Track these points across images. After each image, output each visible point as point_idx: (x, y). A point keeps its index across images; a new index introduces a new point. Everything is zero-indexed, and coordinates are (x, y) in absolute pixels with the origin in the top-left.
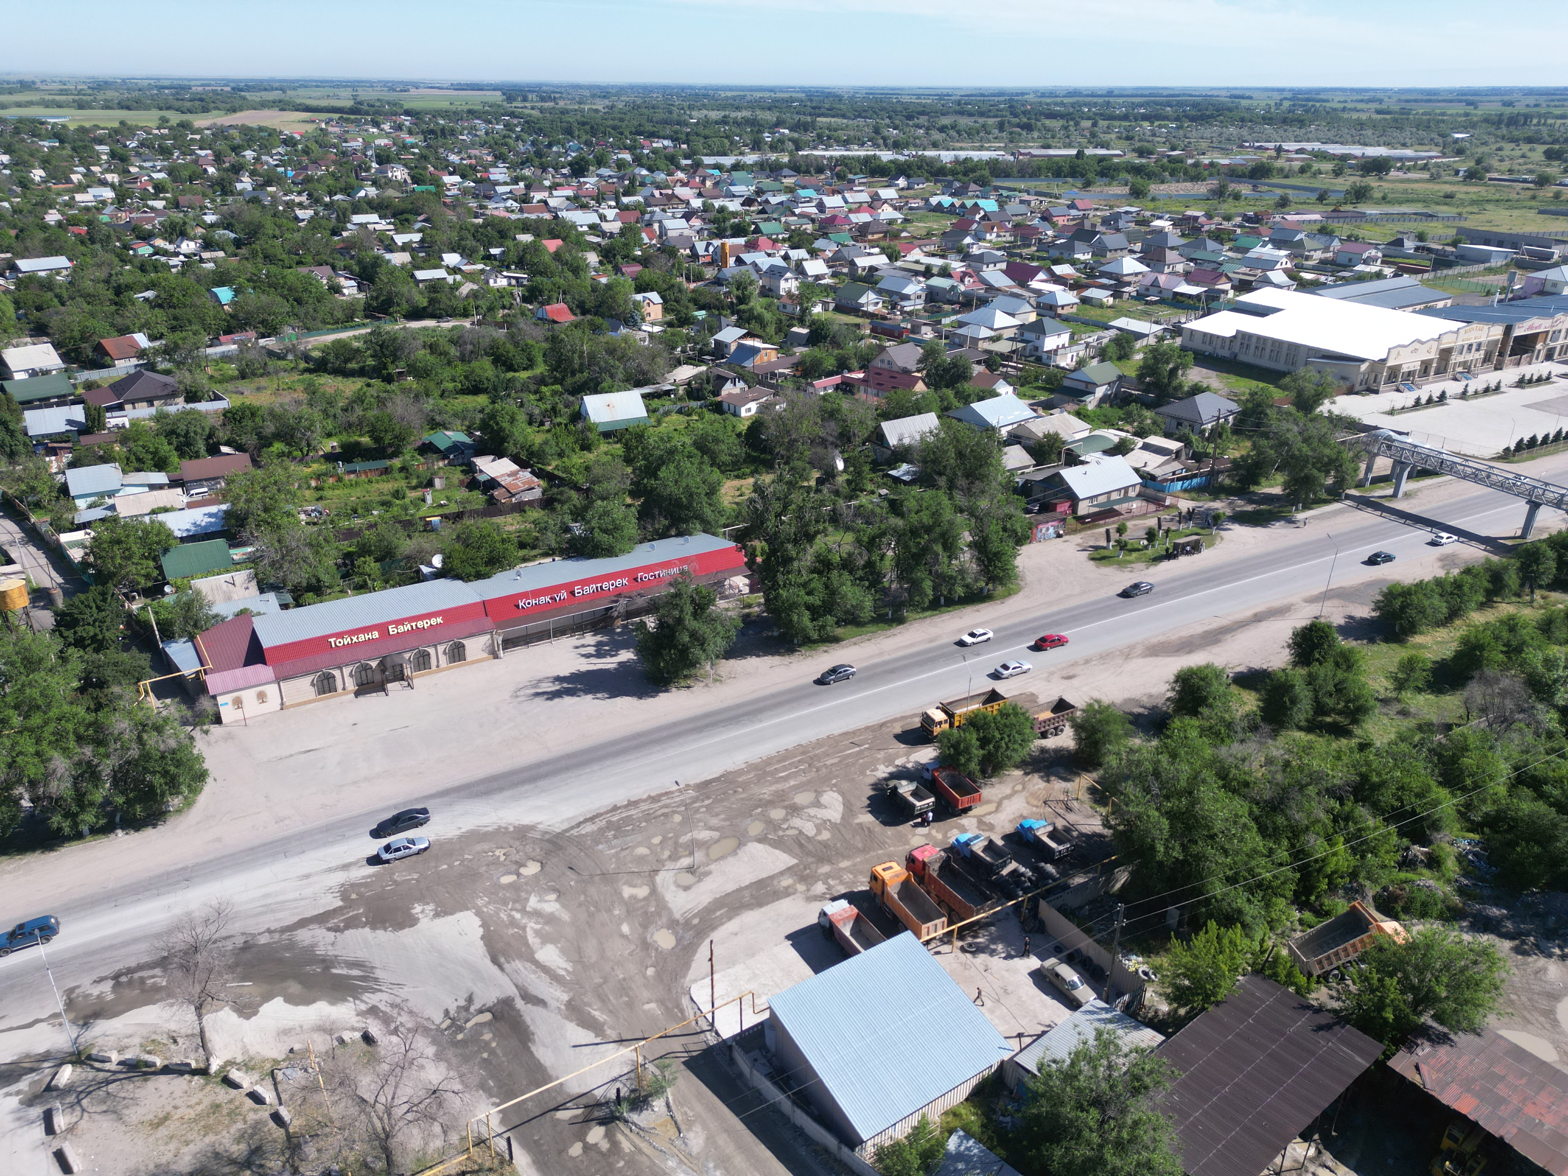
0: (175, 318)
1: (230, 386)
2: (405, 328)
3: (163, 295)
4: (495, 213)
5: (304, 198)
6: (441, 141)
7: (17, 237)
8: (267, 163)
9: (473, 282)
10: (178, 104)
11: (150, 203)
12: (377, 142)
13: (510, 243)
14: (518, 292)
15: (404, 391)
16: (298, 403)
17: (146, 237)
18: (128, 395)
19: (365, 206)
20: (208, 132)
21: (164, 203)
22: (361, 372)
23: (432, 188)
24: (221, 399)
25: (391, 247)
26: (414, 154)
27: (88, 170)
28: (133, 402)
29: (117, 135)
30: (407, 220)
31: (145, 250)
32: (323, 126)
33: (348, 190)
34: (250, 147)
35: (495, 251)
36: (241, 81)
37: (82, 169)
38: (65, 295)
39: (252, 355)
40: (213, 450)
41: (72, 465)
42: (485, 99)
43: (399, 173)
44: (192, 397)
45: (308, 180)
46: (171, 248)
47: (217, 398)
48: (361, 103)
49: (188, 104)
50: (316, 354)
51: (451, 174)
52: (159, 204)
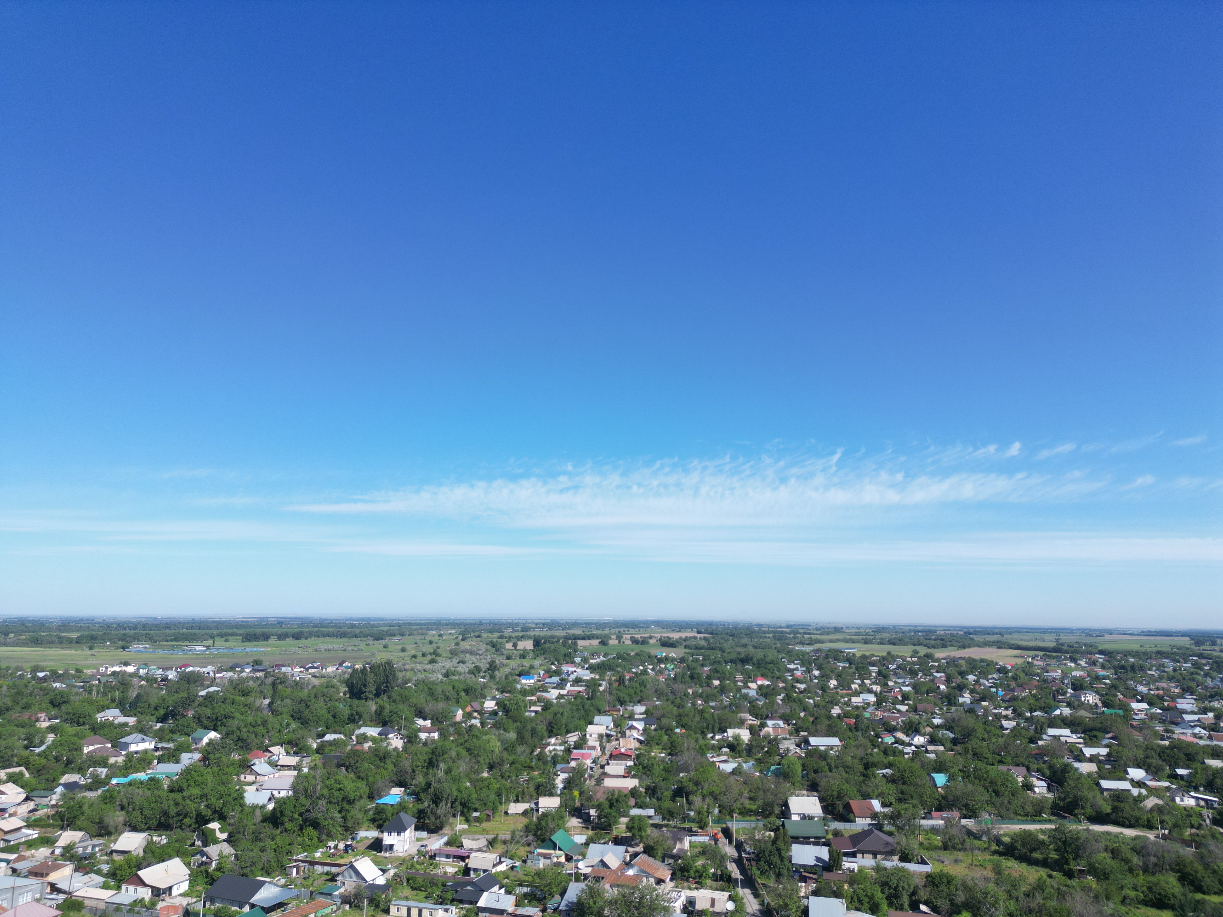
0: (902, 793)
1: (934, 854)
2: (1087, 830)
3: (898, 774)
4: (1183, 737)
5: (1009, 712)
6: (1131, 674)
7: (813, 722)
8: (984, 685)
9: (1158, 797)
10: (925, 642)
11: (898, 707)
12: (1074, 673)
13: (1198, 765)
14: (1208, 814)
15: (1083, 888)
16: (987, 880)
17: (891, 730)
18: (861, 846)
19: (1060, 722)
20: (944, 661)
21: (907, 707)
22: (1044, 863)
23: (1121, 712)
24: (926, 863)
25: (1080, 757)
26: (1105, 684)
27: (863, 682)
28: (863, 852)
29: (884, 661)
30: (1095, 737)
31: (889, 739)
32: (1030, 660)
33: (1047, 709)
34: (972, 673)
35: (1180, 771)
36: (972, 628)
37: (859, 682)
38: (833, 765)
39: (954, 831)
40: (914, 907)
41: (815, 893)
42: (1173, 643)
43: (1091, 698)
44: (905, 858)
45: (1014, 699)
46: (907, 739)
47: (924, 862)
48: (1062, 645)
49: (933, 642)
50: (1006, 840)
51: (1139, 701)
52: (903, 708)
